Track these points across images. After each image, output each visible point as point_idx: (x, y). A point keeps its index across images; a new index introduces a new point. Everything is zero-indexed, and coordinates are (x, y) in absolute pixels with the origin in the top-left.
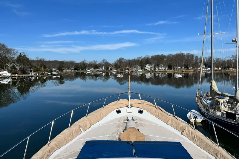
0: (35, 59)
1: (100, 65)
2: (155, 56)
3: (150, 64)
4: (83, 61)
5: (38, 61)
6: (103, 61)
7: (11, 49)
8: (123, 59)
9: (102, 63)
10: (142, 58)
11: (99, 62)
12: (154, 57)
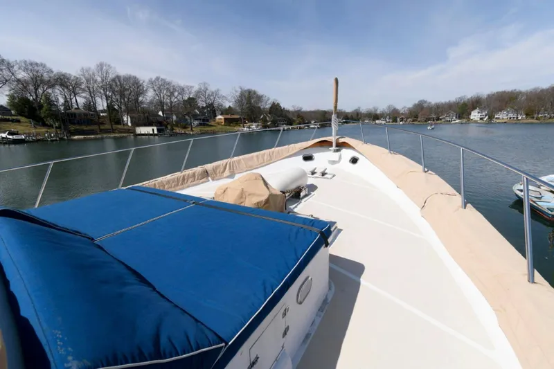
0: (291, 109)
1: (383, 114)
2: (497, 93)
3: (482, 110)
4: (357, 110)
5: (296, 112)
6: (389, 107)
7: (262, 96)
8: (425, 102)
9: (386, 111)
10: (466, 100)
11: (382, 110)
12: (493, 95)
